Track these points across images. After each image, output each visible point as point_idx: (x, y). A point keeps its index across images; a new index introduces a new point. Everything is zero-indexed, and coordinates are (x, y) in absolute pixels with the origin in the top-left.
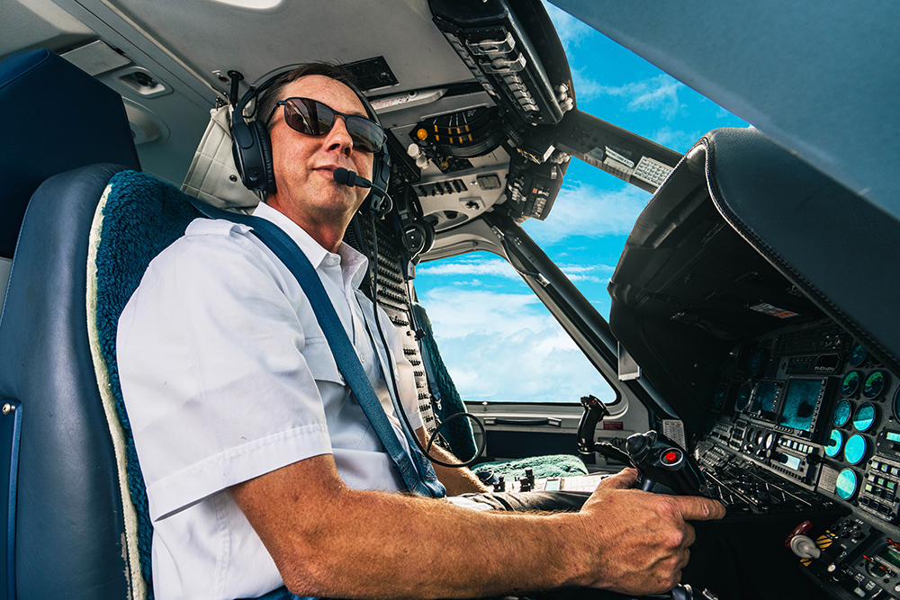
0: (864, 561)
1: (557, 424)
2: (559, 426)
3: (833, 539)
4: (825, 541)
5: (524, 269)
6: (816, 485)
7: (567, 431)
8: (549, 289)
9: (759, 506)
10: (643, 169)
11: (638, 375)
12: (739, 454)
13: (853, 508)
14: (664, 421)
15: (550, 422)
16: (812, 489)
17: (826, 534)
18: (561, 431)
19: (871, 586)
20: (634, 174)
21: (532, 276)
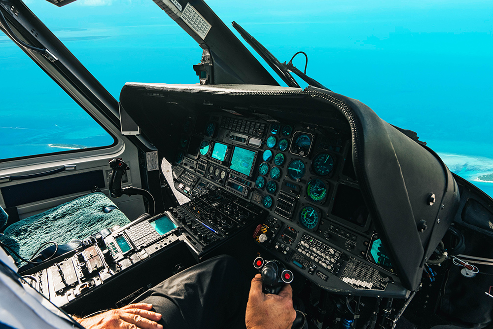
0: (280, 237)
1: (73, 168)
2: (75, 170)
3: (267, 228)
4: (264, 229)
5: (26, 43)
6: (251, 199)
7: (81, 172)
8: (57, 65)
9: (241, 222)
10: (188, 14)
11: (138, 133)
12: (204, 178)
13: (270, 211)
14: (147, 153)
15: (67, 169)
16: (249, 201)
17: (263, 226)
18: (77, 172)
19: (288, 249)
20: (181, 17)
21: (38, 51)
